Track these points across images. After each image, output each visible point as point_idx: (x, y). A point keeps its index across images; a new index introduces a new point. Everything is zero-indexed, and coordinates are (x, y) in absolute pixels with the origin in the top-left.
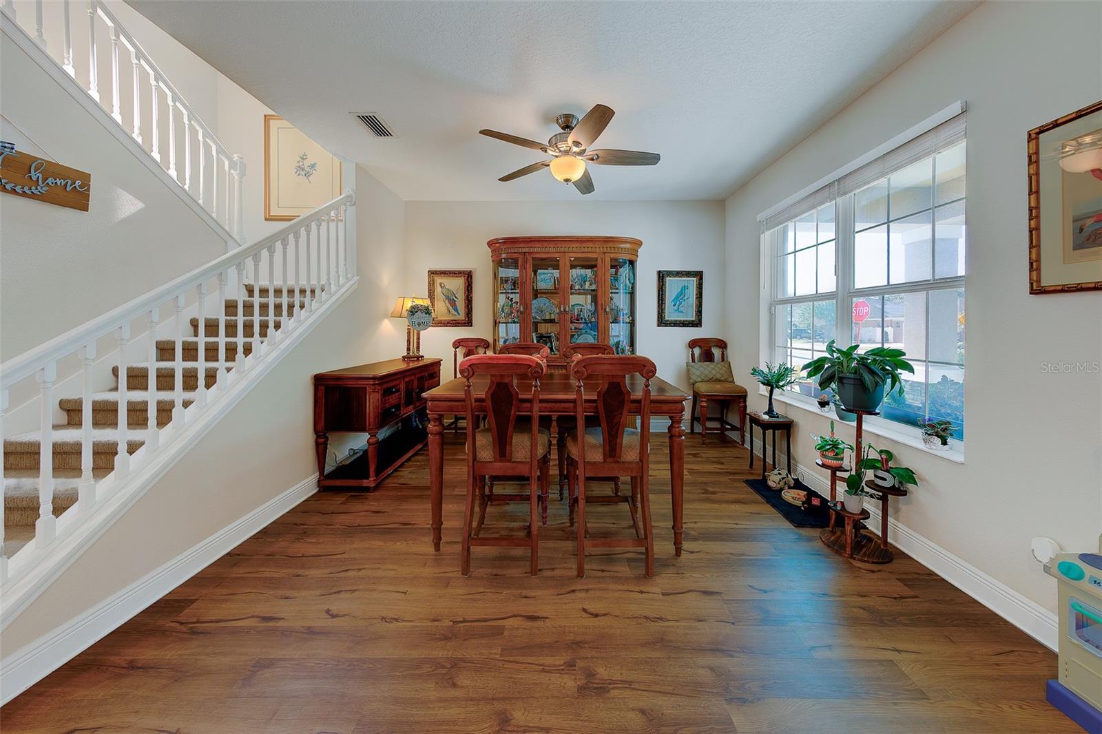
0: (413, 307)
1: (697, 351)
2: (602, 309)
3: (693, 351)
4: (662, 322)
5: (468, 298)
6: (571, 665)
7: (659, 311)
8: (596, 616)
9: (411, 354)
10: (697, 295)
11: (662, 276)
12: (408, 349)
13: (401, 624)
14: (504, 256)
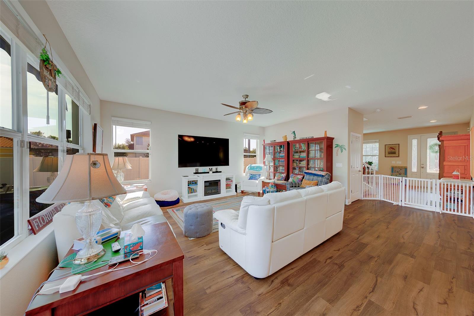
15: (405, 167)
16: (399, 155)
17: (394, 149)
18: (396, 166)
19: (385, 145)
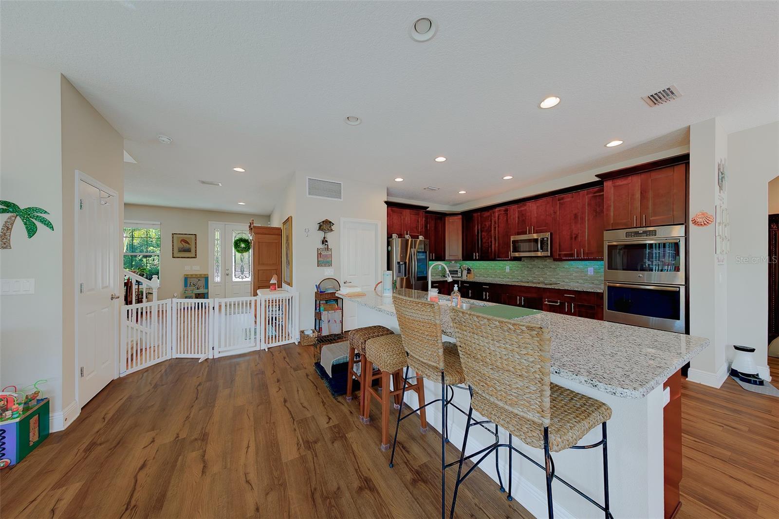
15: (205, 275)
16: (196, 255)
17: (187, 242)
18: (192, 275)
19: (173, 234)
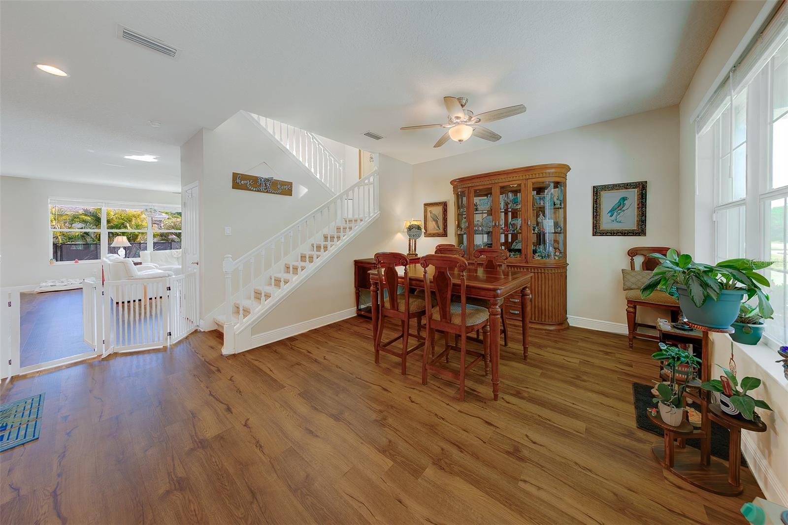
0: (410, 226)
1: (639, 260)
2: (525, 223)
3: (632, 260)
4: (597, 231)
5: (444, 219)
6: (381, 411)
7: (593, 222)
8: (413, 402)
9: (411, 253)
10: (638, 205)
11: (597, 192)
12: (410, 250)
13: (340, 370)
14: (459, 190)
